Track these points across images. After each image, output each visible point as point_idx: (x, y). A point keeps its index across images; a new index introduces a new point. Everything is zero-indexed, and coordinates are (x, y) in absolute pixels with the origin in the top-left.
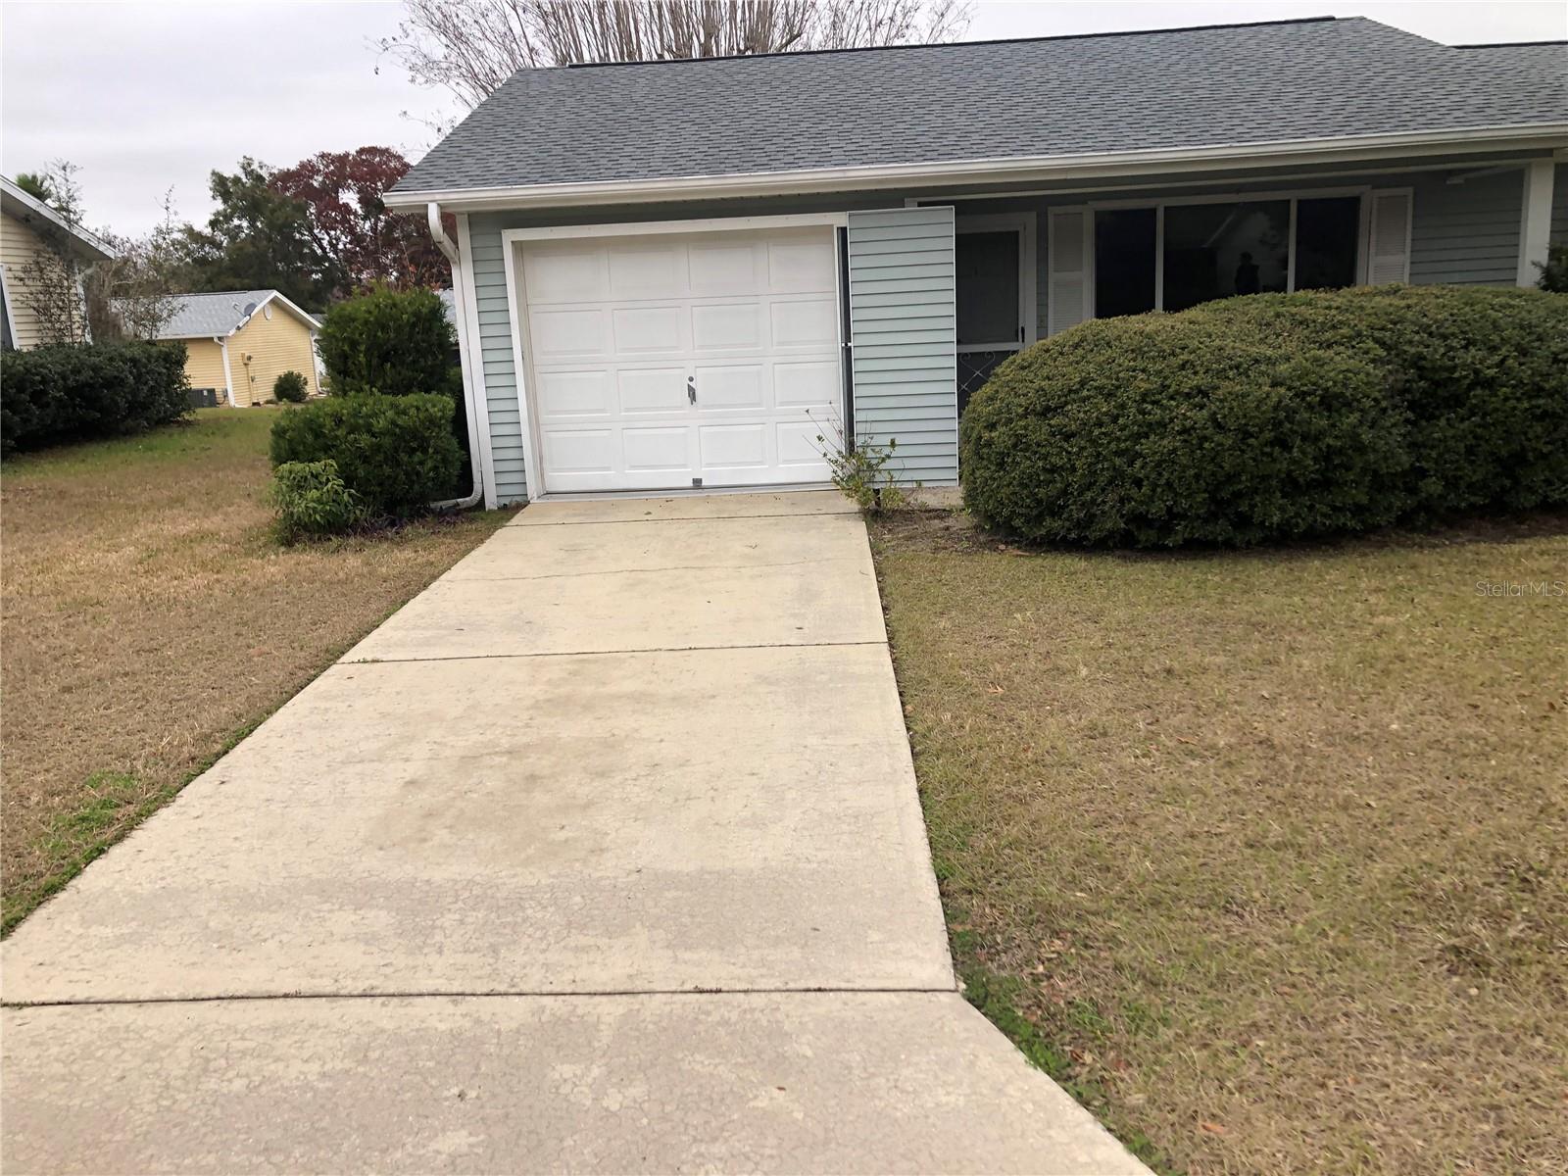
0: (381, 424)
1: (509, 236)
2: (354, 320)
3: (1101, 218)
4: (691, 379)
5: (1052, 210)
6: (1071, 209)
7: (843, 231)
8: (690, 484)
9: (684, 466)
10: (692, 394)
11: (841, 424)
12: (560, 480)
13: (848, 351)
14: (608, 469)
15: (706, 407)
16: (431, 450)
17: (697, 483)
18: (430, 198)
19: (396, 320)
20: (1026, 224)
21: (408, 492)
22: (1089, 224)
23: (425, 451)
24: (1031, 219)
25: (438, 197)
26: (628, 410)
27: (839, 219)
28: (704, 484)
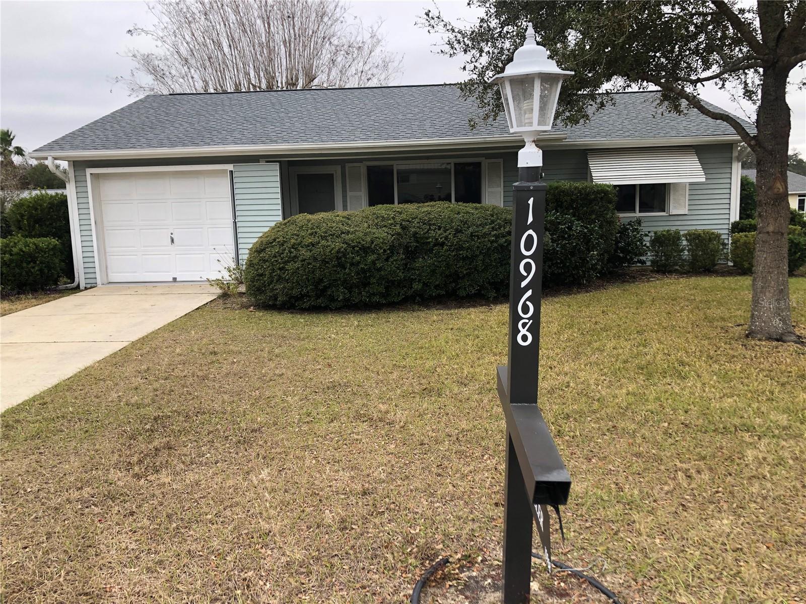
0: (15, 250)
1: (89, 171)
2: (23, 205)
3: (369, 169)
4: (172, 234)
5: (348, 165)
6: (356, 164)
7: (231, 172)
8: (171, 280)
9: (168, 272)
10: (172, 241)
11: (233, 255)
12: (114, 277)
13: (235, 223)
14: (135, 272)
15: (178, 246)
16: (38, 262)
17: (175, 279)
18: (49, 154)
19: (41, 206)
20: (337, 171)
21: (27, 280)
22: (364, 171)
23: (35, 263)
24: (339, 169)
25: (52, 154)
26: (144, 247)
27: (230, 167)
28: (177, 280)
